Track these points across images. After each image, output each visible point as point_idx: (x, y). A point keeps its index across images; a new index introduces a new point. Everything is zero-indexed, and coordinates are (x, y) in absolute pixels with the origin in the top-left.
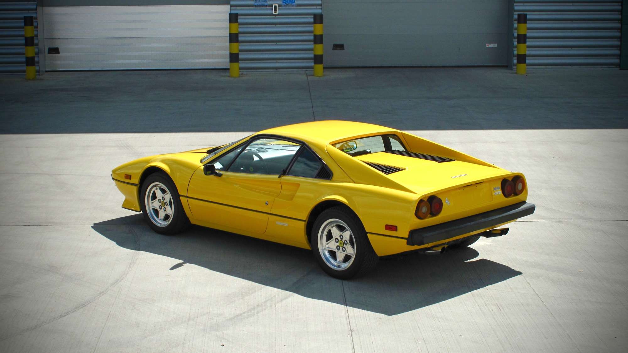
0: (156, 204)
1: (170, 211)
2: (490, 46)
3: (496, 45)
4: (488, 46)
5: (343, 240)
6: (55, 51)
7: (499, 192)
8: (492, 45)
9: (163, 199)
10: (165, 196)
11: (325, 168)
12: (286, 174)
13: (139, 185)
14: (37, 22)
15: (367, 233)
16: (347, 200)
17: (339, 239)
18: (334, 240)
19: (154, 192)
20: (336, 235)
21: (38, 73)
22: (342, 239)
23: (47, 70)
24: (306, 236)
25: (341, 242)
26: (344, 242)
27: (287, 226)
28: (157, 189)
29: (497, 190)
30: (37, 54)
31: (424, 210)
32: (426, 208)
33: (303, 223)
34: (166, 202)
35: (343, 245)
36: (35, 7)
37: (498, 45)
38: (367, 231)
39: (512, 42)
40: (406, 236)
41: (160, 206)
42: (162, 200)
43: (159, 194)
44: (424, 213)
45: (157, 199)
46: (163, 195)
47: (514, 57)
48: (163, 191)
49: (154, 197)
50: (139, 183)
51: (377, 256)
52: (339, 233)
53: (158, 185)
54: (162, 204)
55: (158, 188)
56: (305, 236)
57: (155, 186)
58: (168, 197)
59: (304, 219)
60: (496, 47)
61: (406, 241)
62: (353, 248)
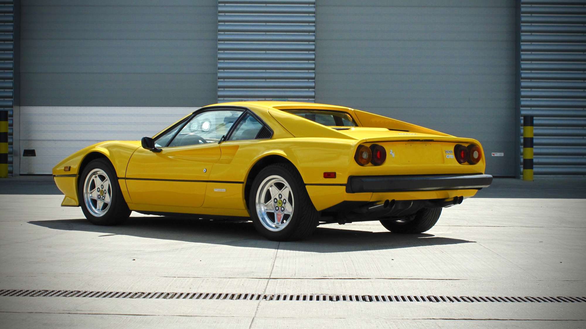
0: (95, 194)
1: (108, 199)
2: (495, 155)
3: (502, 154)
4: (494, 155)
5: (282, 199)
6: (31, 153)
7: (452, 156)
8: (498, 154)
9: (102, 187)
10: (104, 183)
11: (266, 129)
12: (227, 139)
13: (78, 176)
14: (12, 120)
15: (306, 184)
16: (285, 152)
17: (278, 199)
18: (273, 201)
19: (93, 180)
20: (274, 195)
21: (11, 174)
22: (280, 198)
23: (21, 173)
24: (245, 200)
25: (280, 202)
26: (283, 201)
27: (225, 191)
28: (96, 177)
29: (449, 153)
30: (11, 153)
31: (365, 156)
32: (367, 153)
33: (241, 185)
34: (105, 190)
35: (282, 205)
36: (11, 104)
37: (504, 154)
38: (305, 182)
39: (519, 149)
40: (345, 181)
41: (99, 195)
42: (101, 189)
43: (98, 182)
44: (365, 159)
45: (96, 188)
46: (102, 183)
47: (521, 165)
48: (102, 178)
49: (93, 186)
50: (78, 174)
51: (317, 211)
52: (278, 192)
53: (97, 172)
54: (101, 192)
55: (97, 175)
56: (243, 200)
57: (94, 174)
58: (107, 183)
59: (242, 181)
60: (502, 157)
61: (344, 187)
62: (292, 205)
